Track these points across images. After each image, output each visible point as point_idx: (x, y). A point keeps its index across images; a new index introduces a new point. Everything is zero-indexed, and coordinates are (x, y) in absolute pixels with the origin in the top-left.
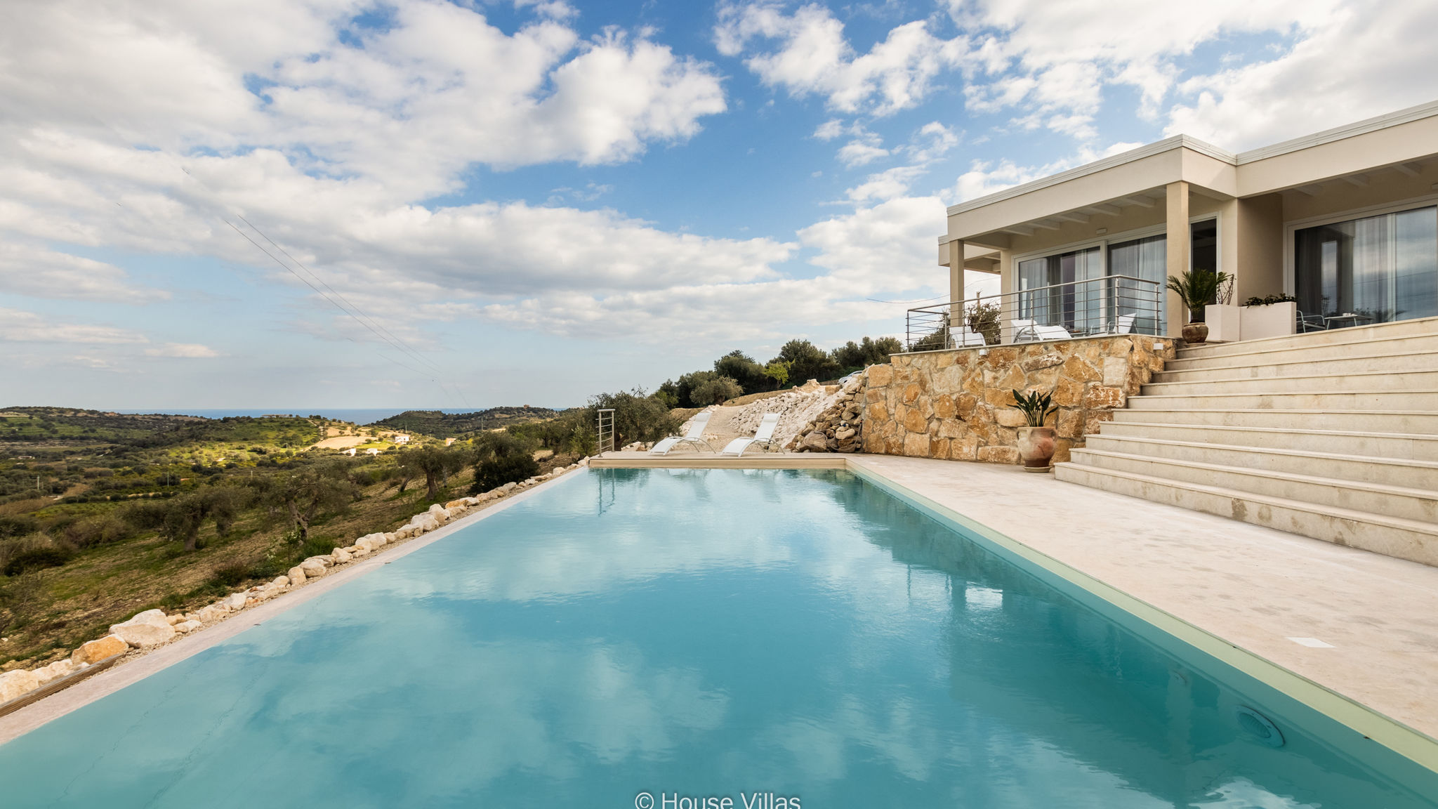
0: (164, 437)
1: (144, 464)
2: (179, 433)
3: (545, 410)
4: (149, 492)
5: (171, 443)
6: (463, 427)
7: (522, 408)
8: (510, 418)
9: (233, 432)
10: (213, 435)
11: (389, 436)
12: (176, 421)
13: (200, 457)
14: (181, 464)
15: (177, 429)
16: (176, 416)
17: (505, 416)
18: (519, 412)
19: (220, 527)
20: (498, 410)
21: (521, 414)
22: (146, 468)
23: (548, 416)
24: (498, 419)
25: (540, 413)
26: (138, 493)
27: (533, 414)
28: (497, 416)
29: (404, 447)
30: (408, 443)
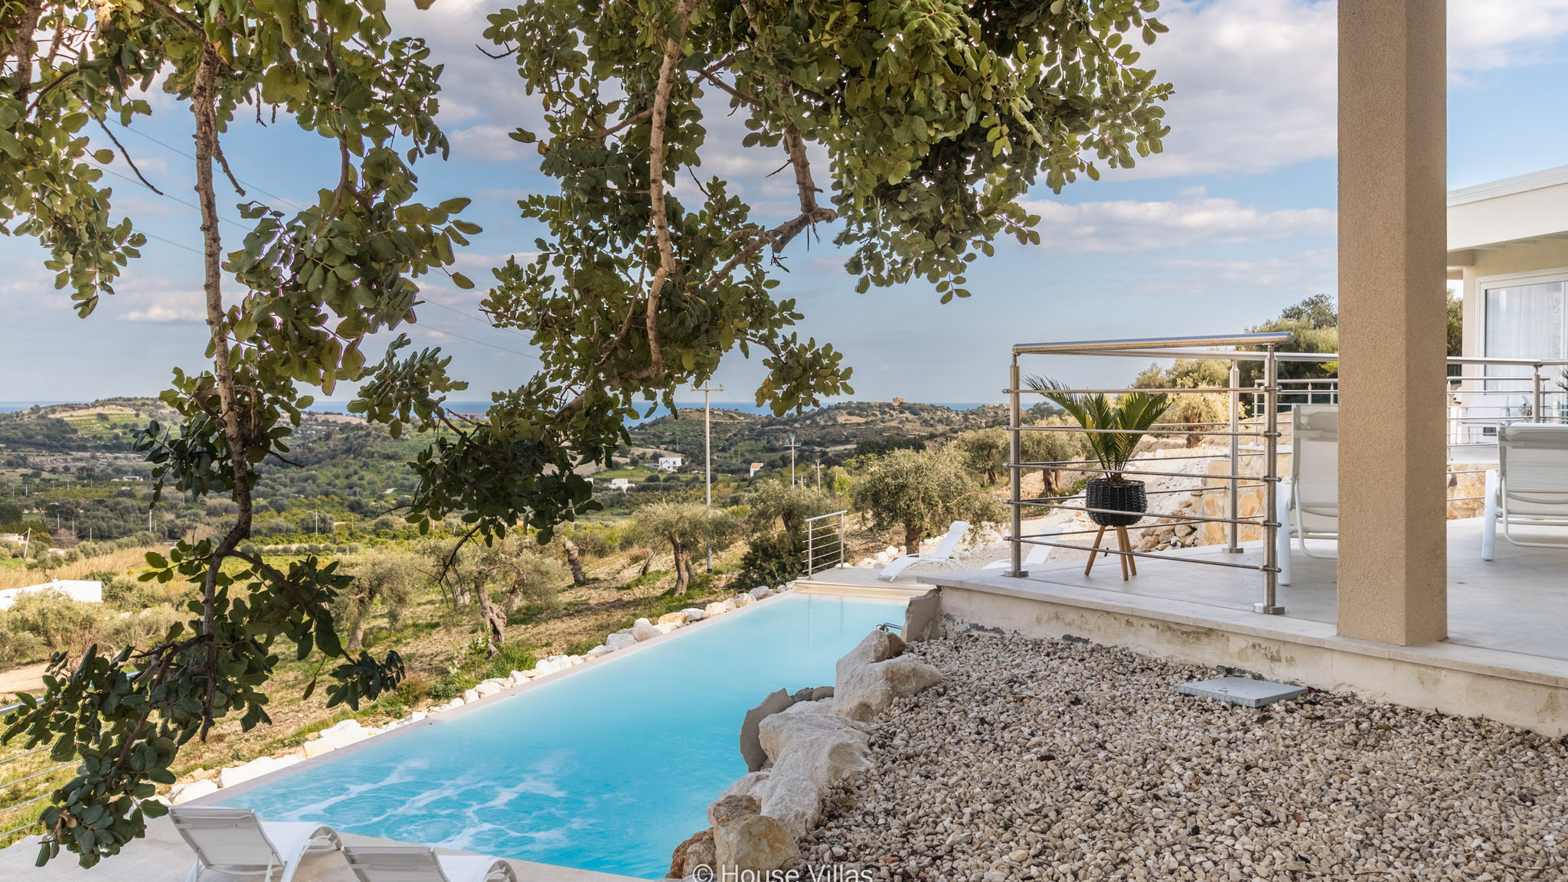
0: (311, 450)
1: (283, 495)
2: (331, 443)
3: (933, 408)
4: (290, 542)
5: (319, 461)
6: (777, 440)
7: (889, 406)
8: (866, 423)
9: (406, 444)
10: (378, 449)
11: (648, 456)
12: (326, 423)
13: (360, 486)
14: (334, 497)
15: (328, 436)
16: (326, 413)
17: (855, 419)
18: (883, 413)
19: (393, 616)
20: (842, 408)
21: (887, 417)
22: (286, 502)
23: (940, 421)
24: (843, 425)
25: (925, 415)
26: (277, 544)
27: (911, 417)
28: (841, 419)
29: (673, 478)
30: (680, 470)
